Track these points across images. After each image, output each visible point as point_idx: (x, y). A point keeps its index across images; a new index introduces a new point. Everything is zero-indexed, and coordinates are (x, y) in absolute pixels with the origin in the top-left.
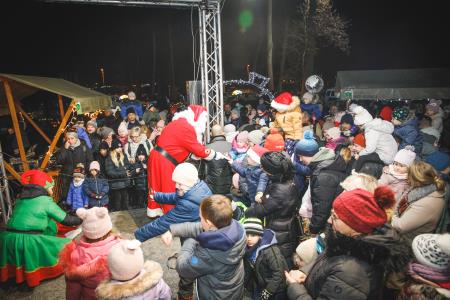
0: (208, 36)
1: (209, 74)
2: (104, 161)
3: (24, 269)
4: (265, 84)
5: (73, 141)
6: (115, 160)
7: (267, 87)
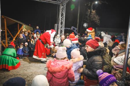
0: (62, 12)
1: (61, 22)
2: (29, 43)
3: (8, 65)
4: (76, 30)
5: (22, 36)
6: (32, 43)
7: (76, 31)
